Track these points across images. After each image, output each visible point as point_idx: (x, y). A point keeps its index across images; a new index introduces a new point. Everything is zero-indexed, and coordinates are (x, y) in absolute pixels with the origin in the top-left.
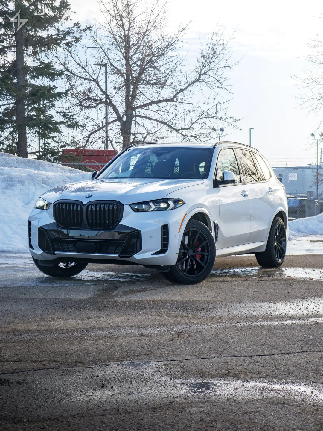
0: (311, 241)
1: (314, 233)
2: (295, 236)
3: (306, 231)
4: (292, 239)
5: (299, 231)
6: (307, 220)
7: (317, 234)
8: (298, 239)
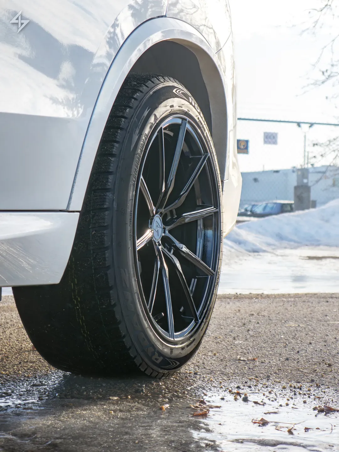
0: (310, 258)
1: (314, 242)
2: (274, 247)
3: (295, 238)
4: (264, 251)
5: (280, 237)
6: (298, 216)
7: (319, 245)
8: (279, 252)
